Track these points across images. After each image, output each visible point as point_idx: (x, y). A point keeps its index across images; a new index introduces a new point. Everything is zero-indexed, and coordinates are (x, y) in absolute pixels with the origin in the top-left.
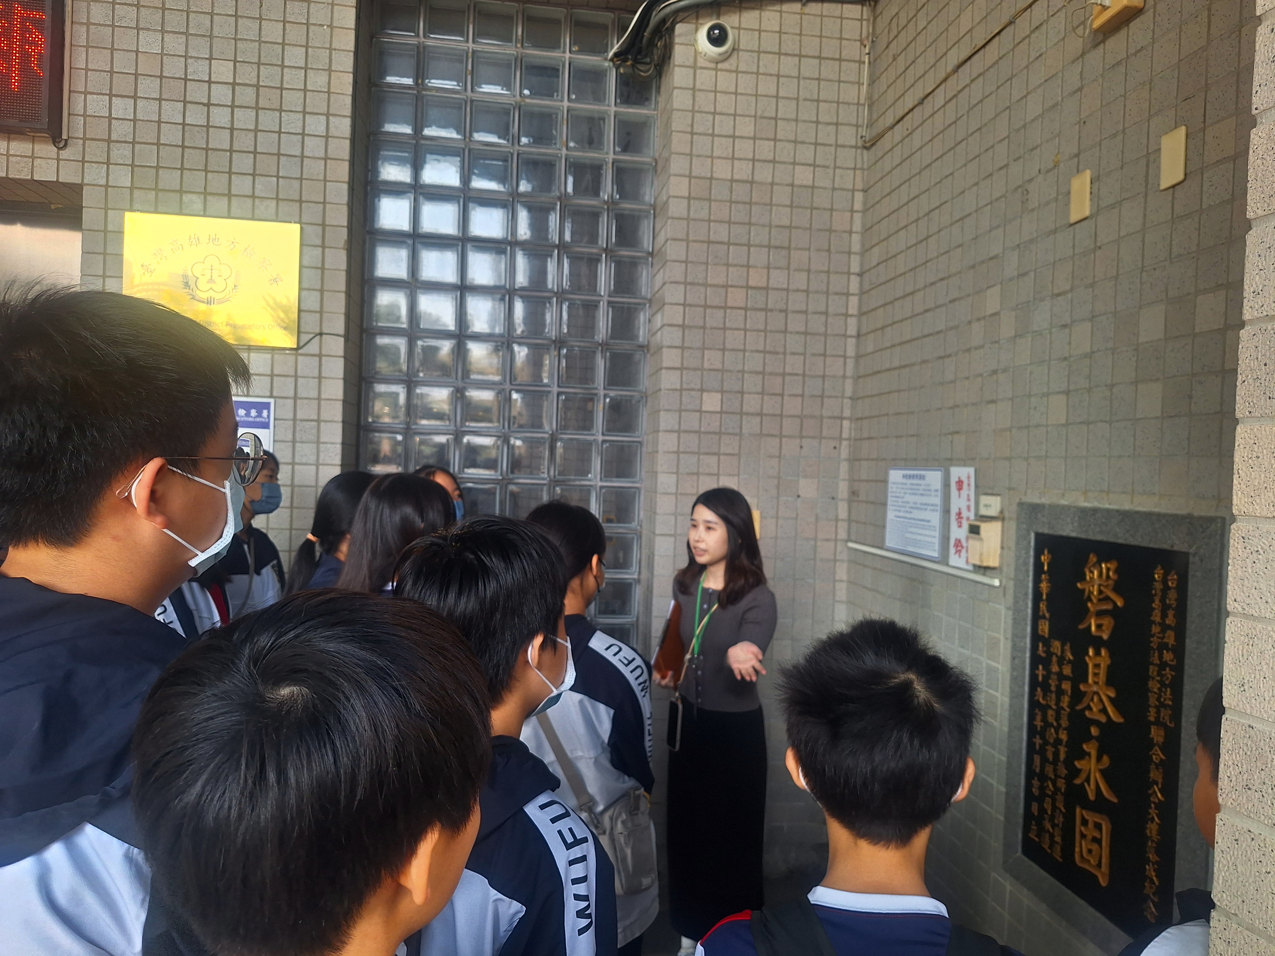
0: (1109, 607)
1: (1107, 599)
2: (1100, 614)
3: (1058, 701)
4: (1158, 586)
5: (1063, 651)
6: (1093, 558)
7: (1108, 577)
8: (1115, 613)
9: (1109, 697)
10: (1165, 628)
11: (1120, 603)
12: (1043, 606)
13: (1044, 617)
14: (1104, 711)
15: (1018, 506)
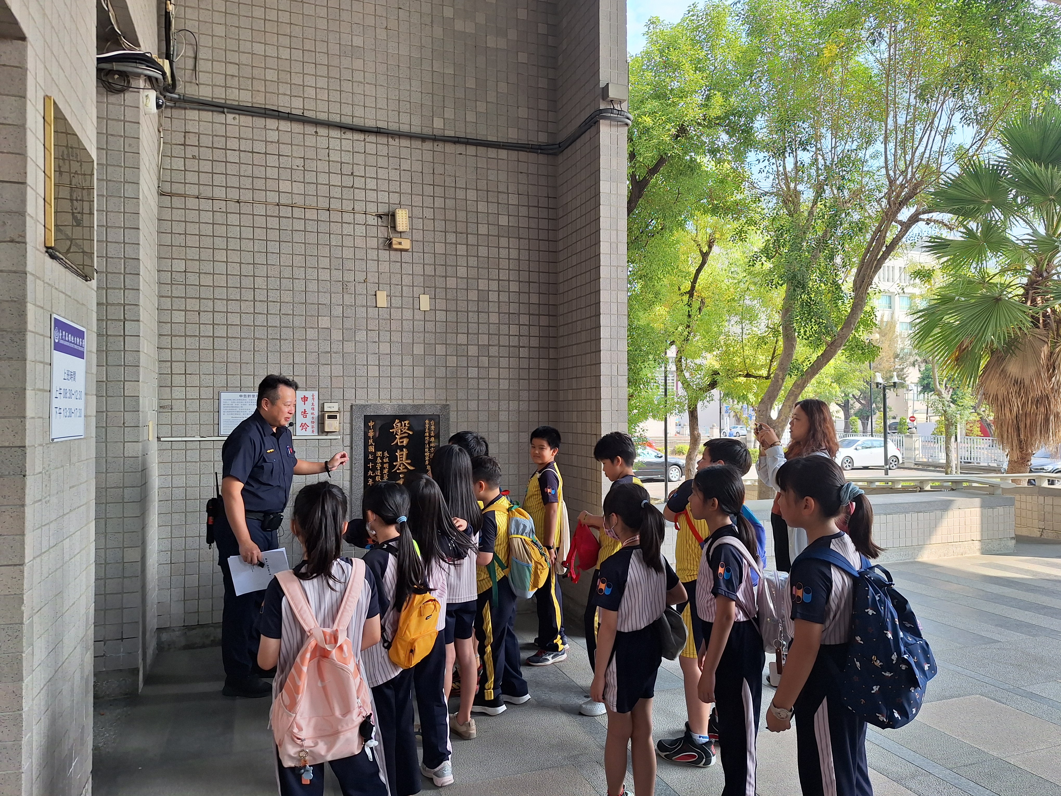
0: (406, 435)
1: (405, 433)
2: (401, 438)
3: (382, 472)
4: (427, 426)
5: (383, 454)
6: (397, 421)
7: (405, 426)
8: (409, 436)
9: (408, 463)
10: (430, 437)
11: (411, 433)
12: (371, 441)
13: (372, 445)
14: (406, 468)
15: (352, 406)
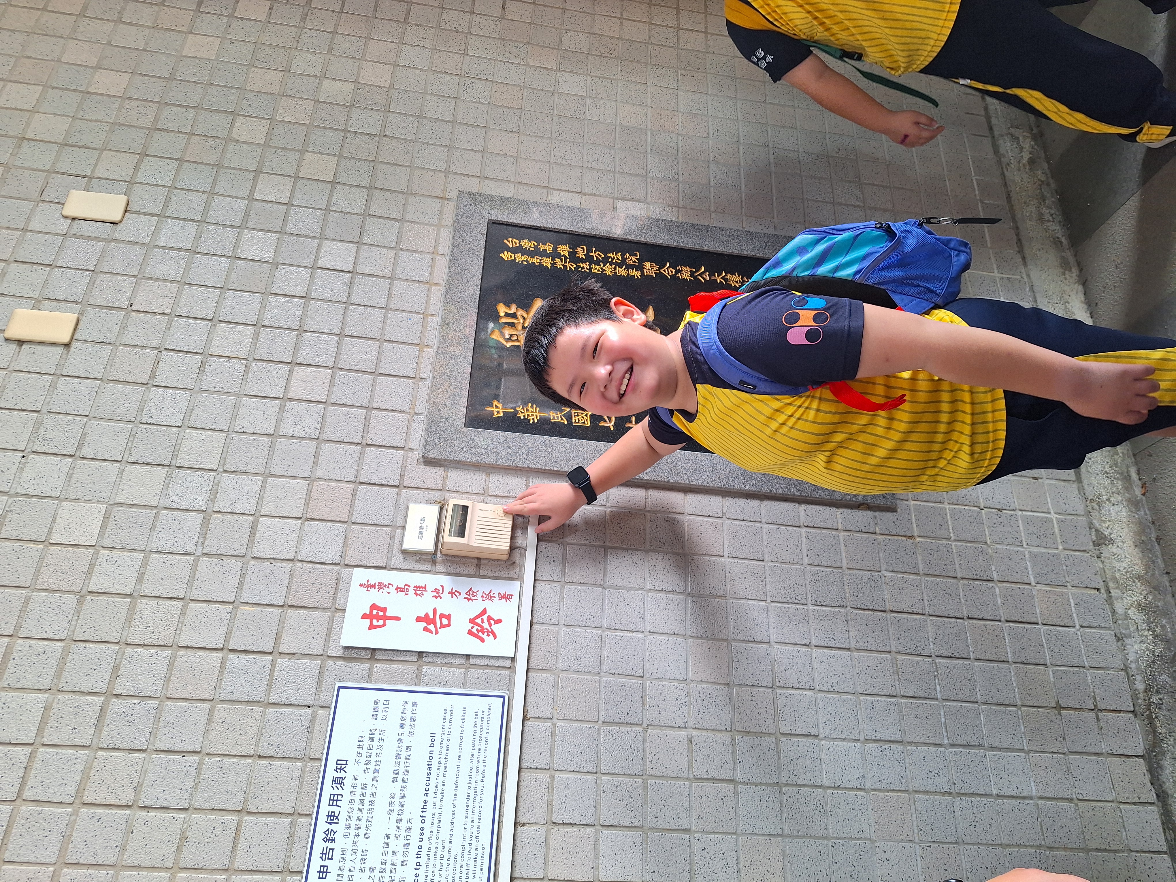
4: (519, 257)
12: (556, 417)
15: (429, 462)
